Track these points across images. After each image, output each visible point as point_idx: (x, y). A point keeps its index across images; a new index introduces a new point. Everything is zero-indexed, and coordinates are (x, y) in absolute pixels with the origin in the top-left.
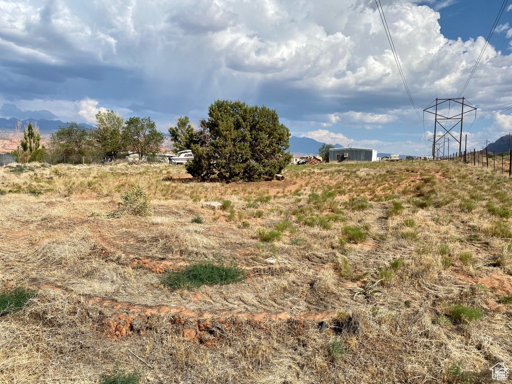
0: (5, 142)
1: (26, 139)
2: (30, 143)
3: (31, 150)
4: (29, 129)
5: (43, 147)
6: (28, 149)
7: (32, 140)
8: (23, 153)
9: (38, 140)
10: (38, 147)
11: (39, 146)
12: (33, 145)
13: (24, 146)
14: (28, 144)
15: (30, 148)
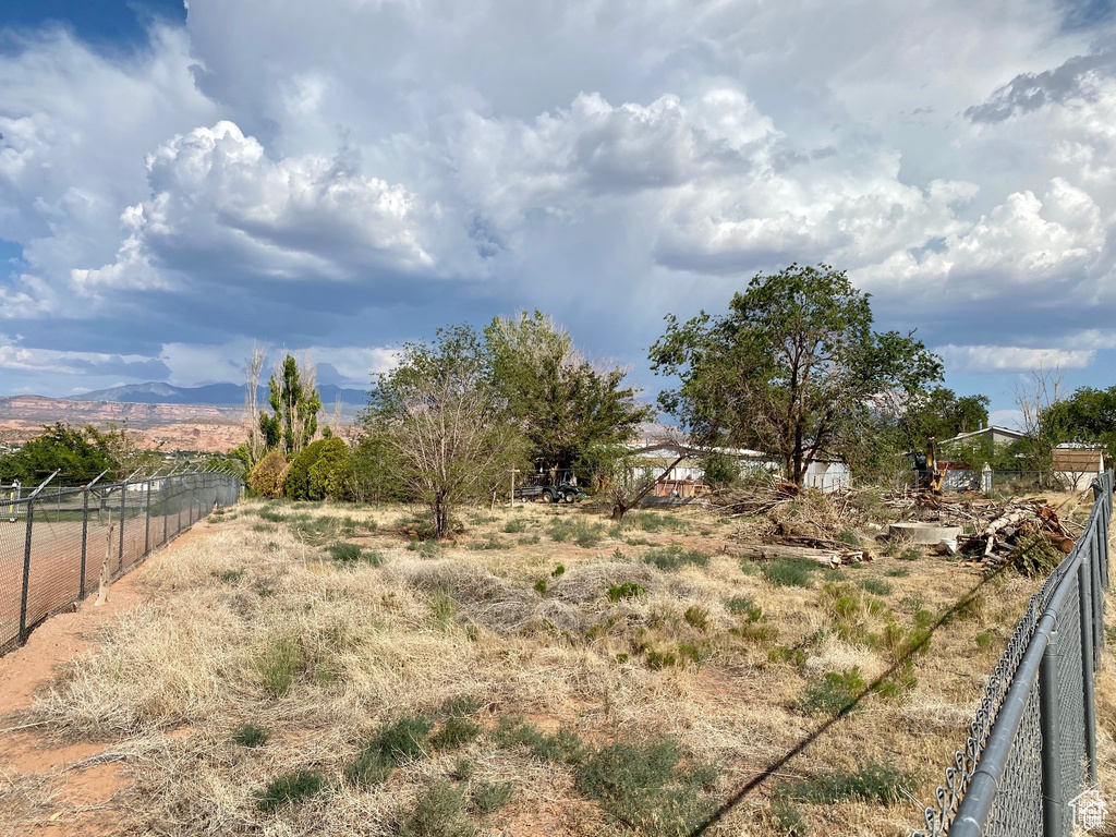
1: (275, 407)
2: (289, 422)
3: (290, 445)
4: (287, 375)
5: (327, 434)
6: (282, 442)
7: (294, 411)
8: (265, 453)
9: (314, 410)
10: (312, 434)
11: (314, 430)
12: (298, 427)
13: (270, 431)
14: (282, 429)
15: (288, 437)
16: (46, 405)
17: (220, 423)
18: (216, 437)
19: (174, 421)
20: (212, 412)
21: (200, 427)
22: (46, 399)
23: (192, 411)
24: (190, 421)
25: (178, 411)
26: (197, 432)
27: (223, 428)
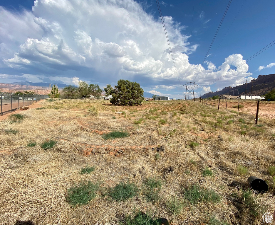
0: (45, 91)
1: (53, 90)
3: (55, 94)
4: (54, 87)
5: (59, 93)
7: (55, 91)
8: (52, 95)
9: (58, 90)
12: (56, 92)
13: (52, 93)
14: (54, 92)
15: (55, 93)
16: (3, 85)
17: (42, 90)
18: (42, 92)
19: (33, 89)
20: (41, 88)
21: (38, 90)
22: (3, 84)
23: (36, 87)
24: (36, 89)
25: (33, 87)
26: (38, 91)
27: (43, 91)
